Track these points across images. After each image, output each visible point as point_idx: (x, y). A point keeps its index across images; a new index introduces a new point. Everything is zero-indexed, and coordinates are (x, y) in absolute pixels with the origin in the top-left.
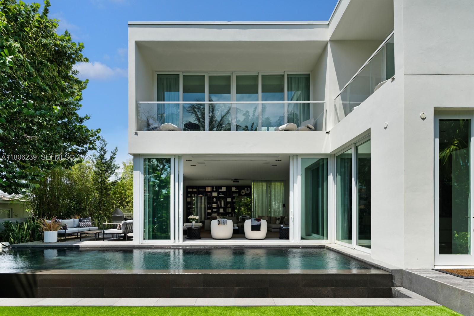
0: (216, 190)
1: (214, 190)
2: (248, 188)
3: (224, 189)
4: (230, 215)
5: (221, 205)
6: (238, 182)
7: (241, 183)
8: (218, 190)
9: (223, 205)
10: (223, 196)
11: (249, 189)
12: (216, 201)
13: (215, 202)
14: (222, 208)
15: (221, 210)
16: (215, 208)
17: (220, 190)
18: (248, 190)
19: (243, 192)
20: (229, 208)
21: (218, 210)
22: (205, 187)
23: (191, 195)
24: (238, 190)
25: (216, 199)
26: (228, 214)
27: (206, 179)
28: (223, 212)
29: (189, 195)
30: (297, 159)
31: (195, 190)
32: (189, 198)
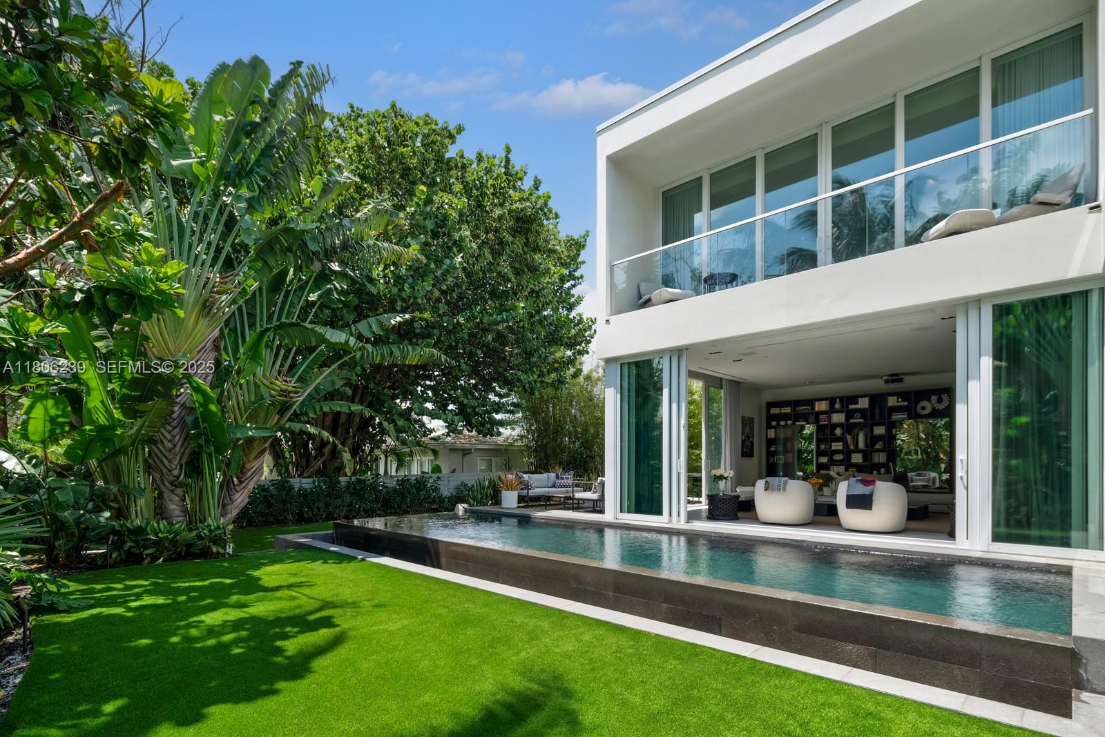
0: (842, 407)
1: (837, 406)
2: (943, 396)
3: (864, 403)
4: (883, 470)
5: (857, 445)
6: (901, 380)
7: (910, 382)
8: (848, 407)
9: (861, 445)
10: (862, 420)
11: (945, 397)
12: (843, 434)
13: (839, 438)
14: (857, 451)
15: (857, 458)
16: (838, 452)
17: (851, 407)
18: (940, 401)
19: (924, 408)
20: (879, 451)
21: (848, 458)
22: (810, 402)
23: (778, 424)
24: (906, 403)
25: (842, 428)
26: (877, 467)
27: (812, 383)
28: (861, 461)
29: (774, 423)
30: (980, 308)
31: (788, 410)
32: (773, 431)
